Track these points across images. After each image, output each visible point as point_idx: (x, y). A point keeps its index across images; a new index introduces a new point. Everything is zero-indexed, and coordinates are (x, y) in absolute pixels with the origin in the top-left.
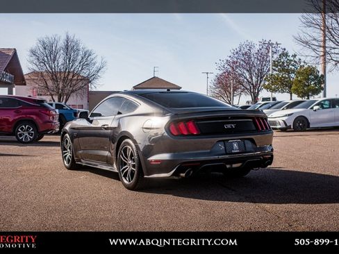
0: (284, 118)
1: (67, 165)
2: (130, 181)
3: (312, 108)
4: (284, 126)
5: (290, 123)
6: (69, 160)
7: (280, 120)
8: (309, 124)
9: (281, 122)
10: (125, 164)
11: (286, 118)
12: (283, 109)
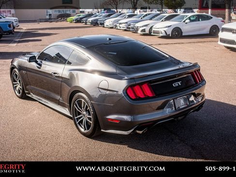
0: (165, 29)
1: (18, 94)
2: (85, 130)
3: (184, 21)
4: (165, 35)
5: (169, 32)
6: (19, 91)
7: (162, 30)
8: (182, 32)
9: (163, 32)
10: (79, 114)
11: (167, 29)
12: (162, 21)
